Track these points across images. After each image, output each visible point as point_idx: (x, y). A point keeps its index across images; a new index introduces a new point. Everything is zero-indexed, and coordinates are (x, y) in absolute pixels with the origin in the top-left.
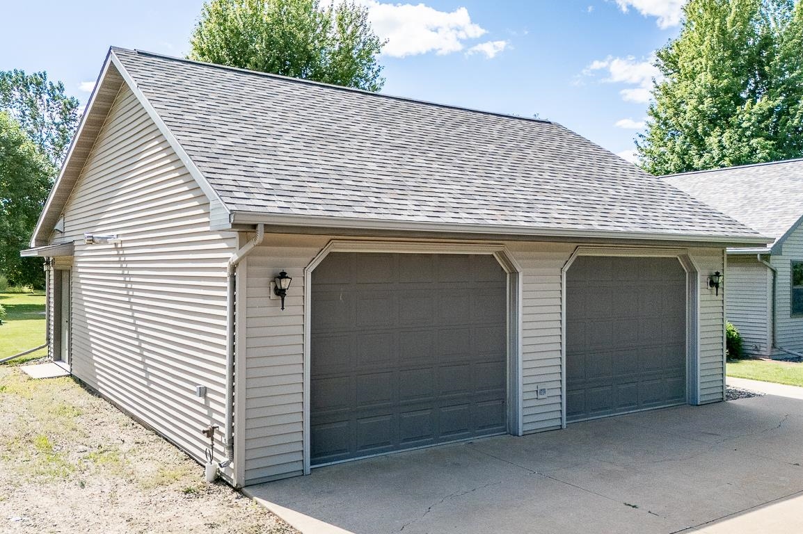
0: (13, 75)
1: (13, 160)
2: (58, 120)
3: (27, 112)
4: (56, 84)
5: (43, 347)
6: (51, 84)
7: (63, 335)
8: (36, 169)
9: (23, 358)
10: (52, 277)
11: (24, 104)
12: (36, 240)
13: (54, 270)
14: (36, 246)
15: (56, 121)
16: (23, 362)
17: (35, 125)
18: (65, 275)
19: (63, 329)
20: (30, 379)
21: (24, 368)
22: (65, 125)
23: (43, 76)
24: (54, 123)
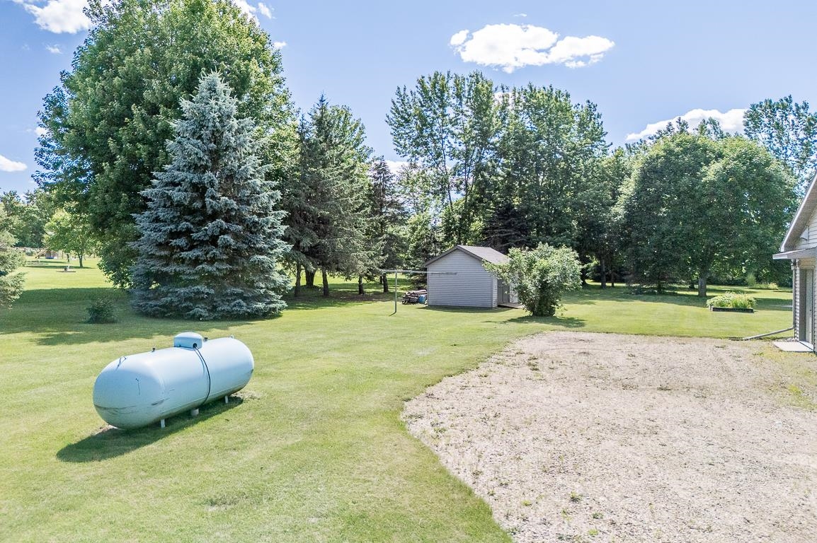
0: (764, 104)
1: (763, 179)
2: (802, 136)
3: (773, 135)
4: (801, 104)
5: (790, 329)
6: (796, 105)
7: (807, 322)
8: (781, 183)
9: (774, 336)
10: (798, 275)
11: (772, 128)
12: (786, 246)
13: (800, 270)
14: (786, 251)
15: (800, 137)
16: (774, 339)
17: (781, 143)
18: (809, 274)
19: (807, 315)
20: (781, 351)
21: (775, 343)
22: (809, 139)
23: (789, 100)
24: (798, 139)
